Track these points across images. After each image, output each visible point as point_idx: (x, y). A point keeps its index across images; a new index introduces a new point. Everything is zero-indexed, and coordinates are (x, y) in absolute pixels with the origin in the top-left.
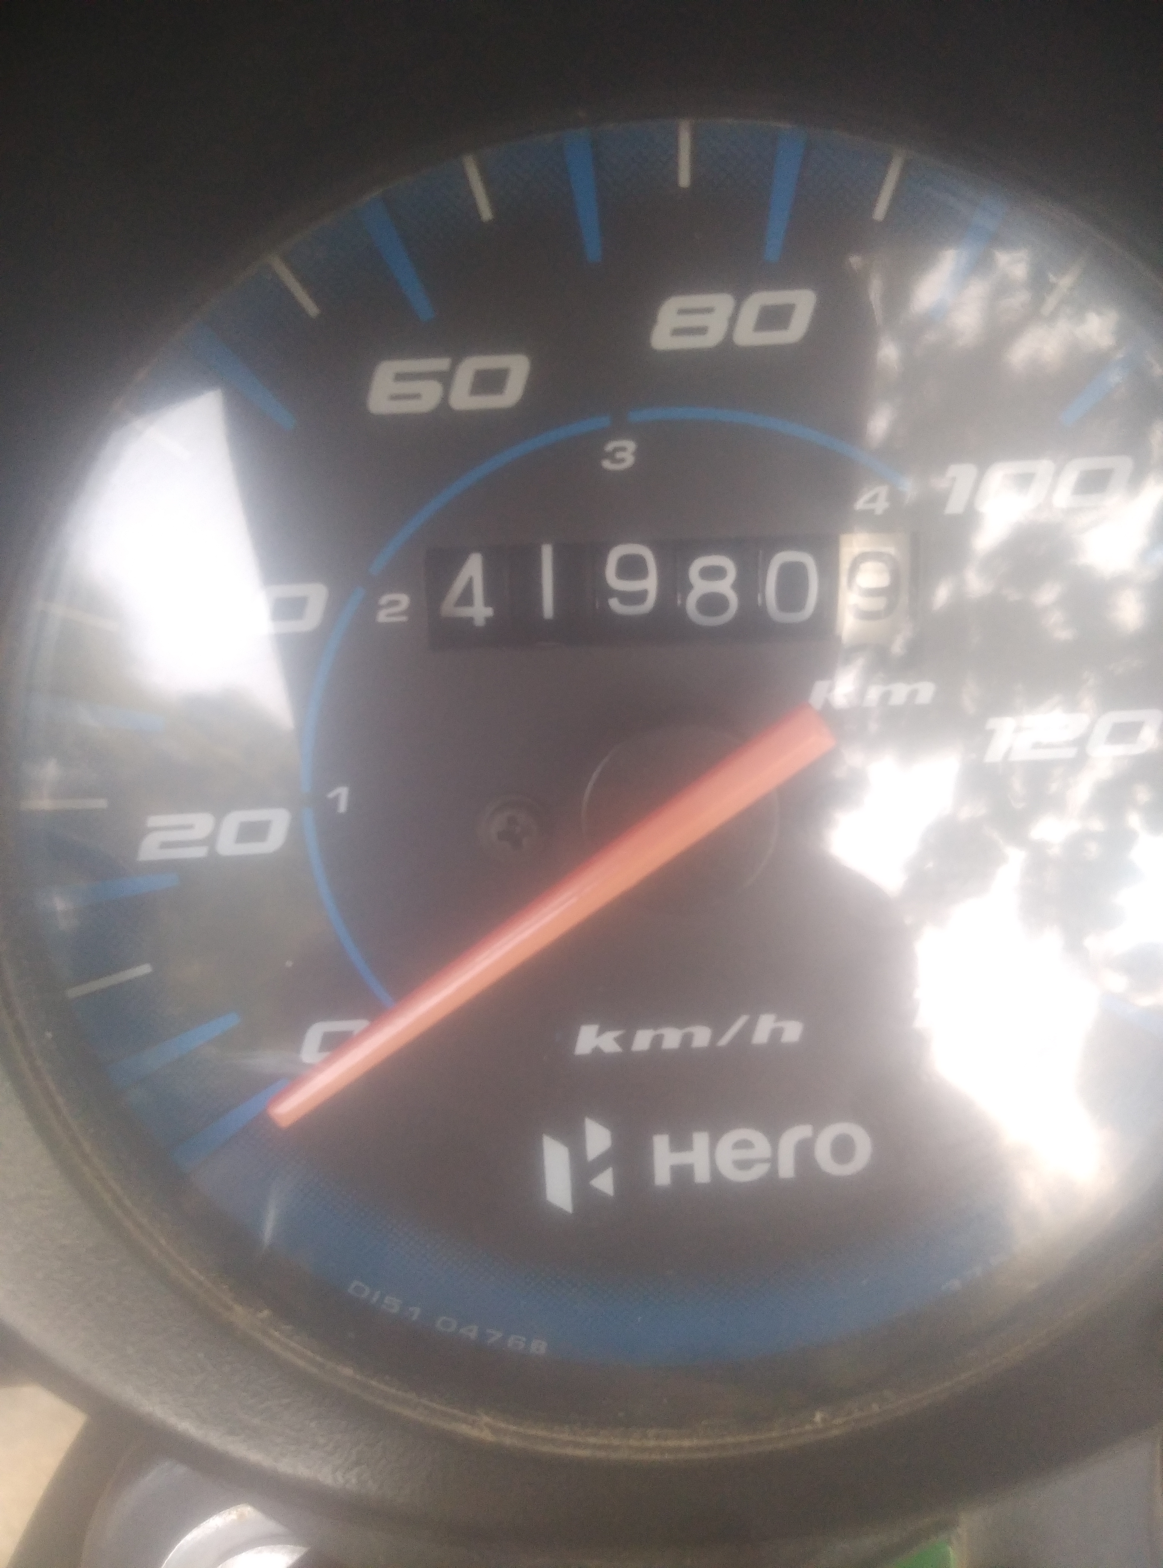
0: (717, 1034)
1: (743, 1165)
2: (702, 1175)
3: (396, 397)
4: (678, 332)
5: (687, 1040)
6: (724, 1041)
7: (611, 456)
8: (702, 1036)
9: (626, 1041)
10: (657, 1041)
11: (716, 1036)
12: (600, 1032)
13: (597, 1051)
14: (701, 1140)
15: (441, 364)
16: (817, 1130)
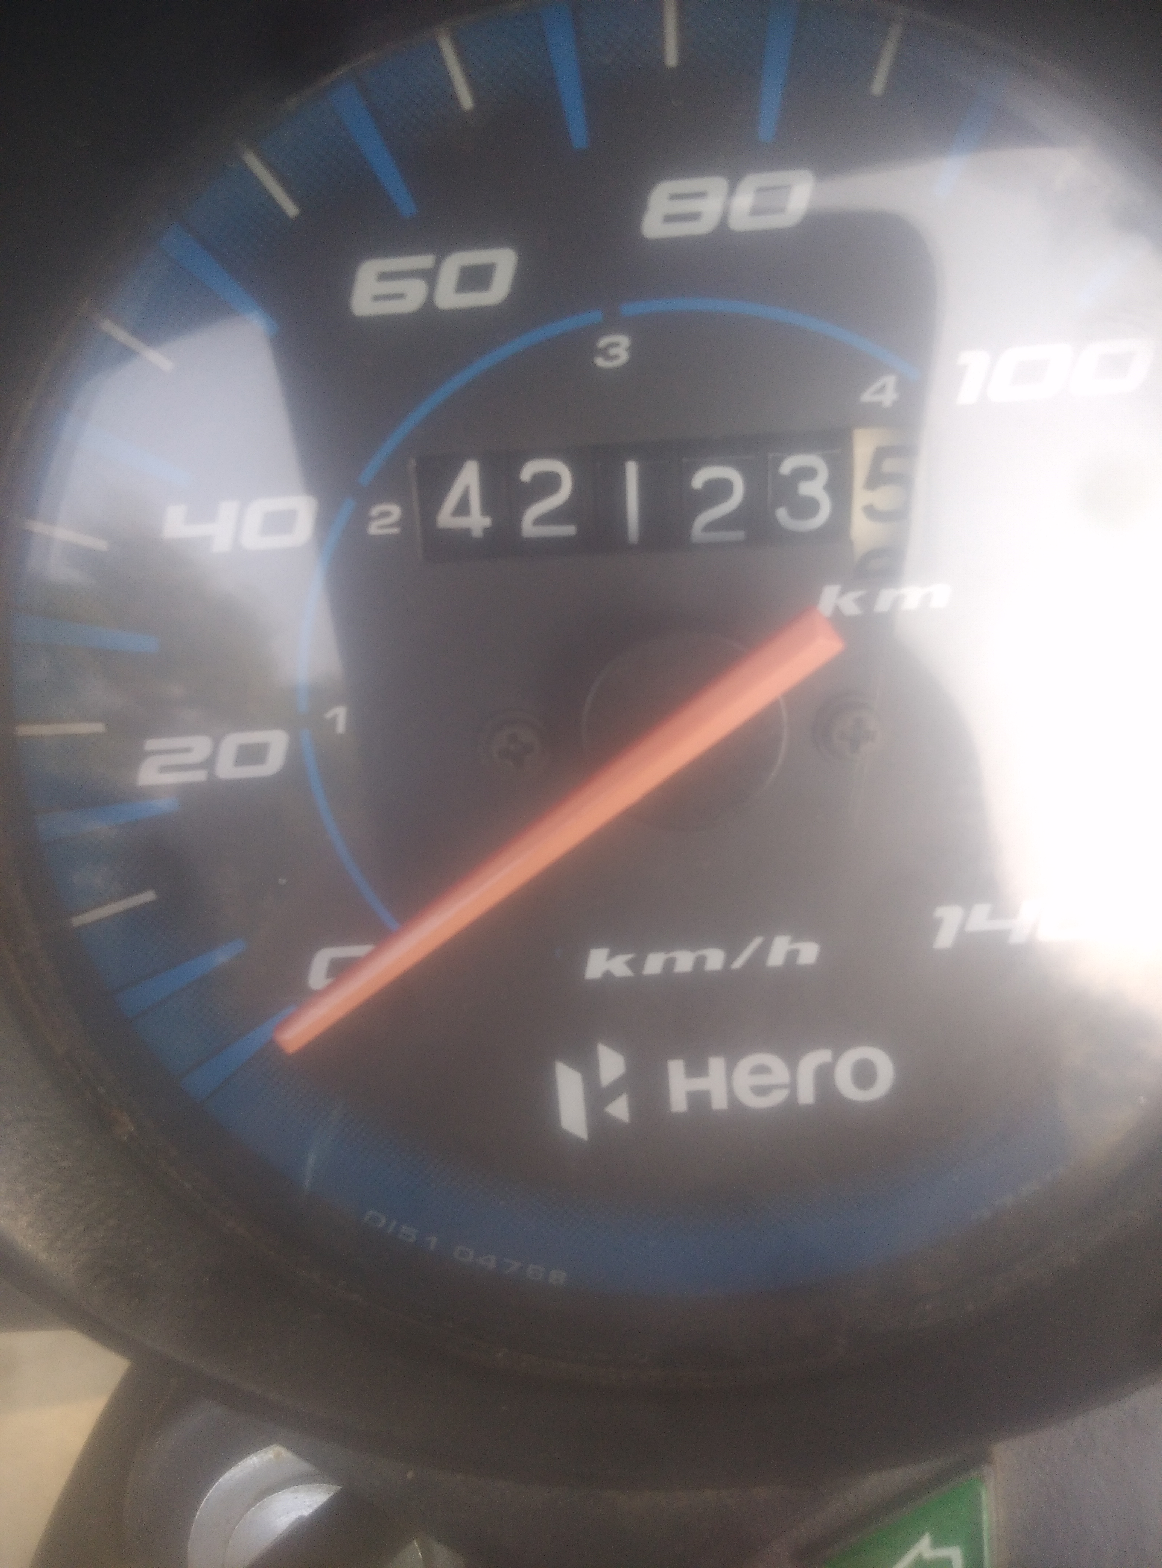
0: (731, 955)
1: (761, 1091)
2: (719, 1102)
3: (379, 298)
4: (669, 219)
5: (700, 962)
6: (739, 963)
7: (604, 352)
8: (715, 959)
9: (636, 964)
10: (670, 964)
11: (731, 957)
12: (611, 956)
13: (608, 975)
14: (716, 1065)
15: (425, 261)
16: (837, 1055)
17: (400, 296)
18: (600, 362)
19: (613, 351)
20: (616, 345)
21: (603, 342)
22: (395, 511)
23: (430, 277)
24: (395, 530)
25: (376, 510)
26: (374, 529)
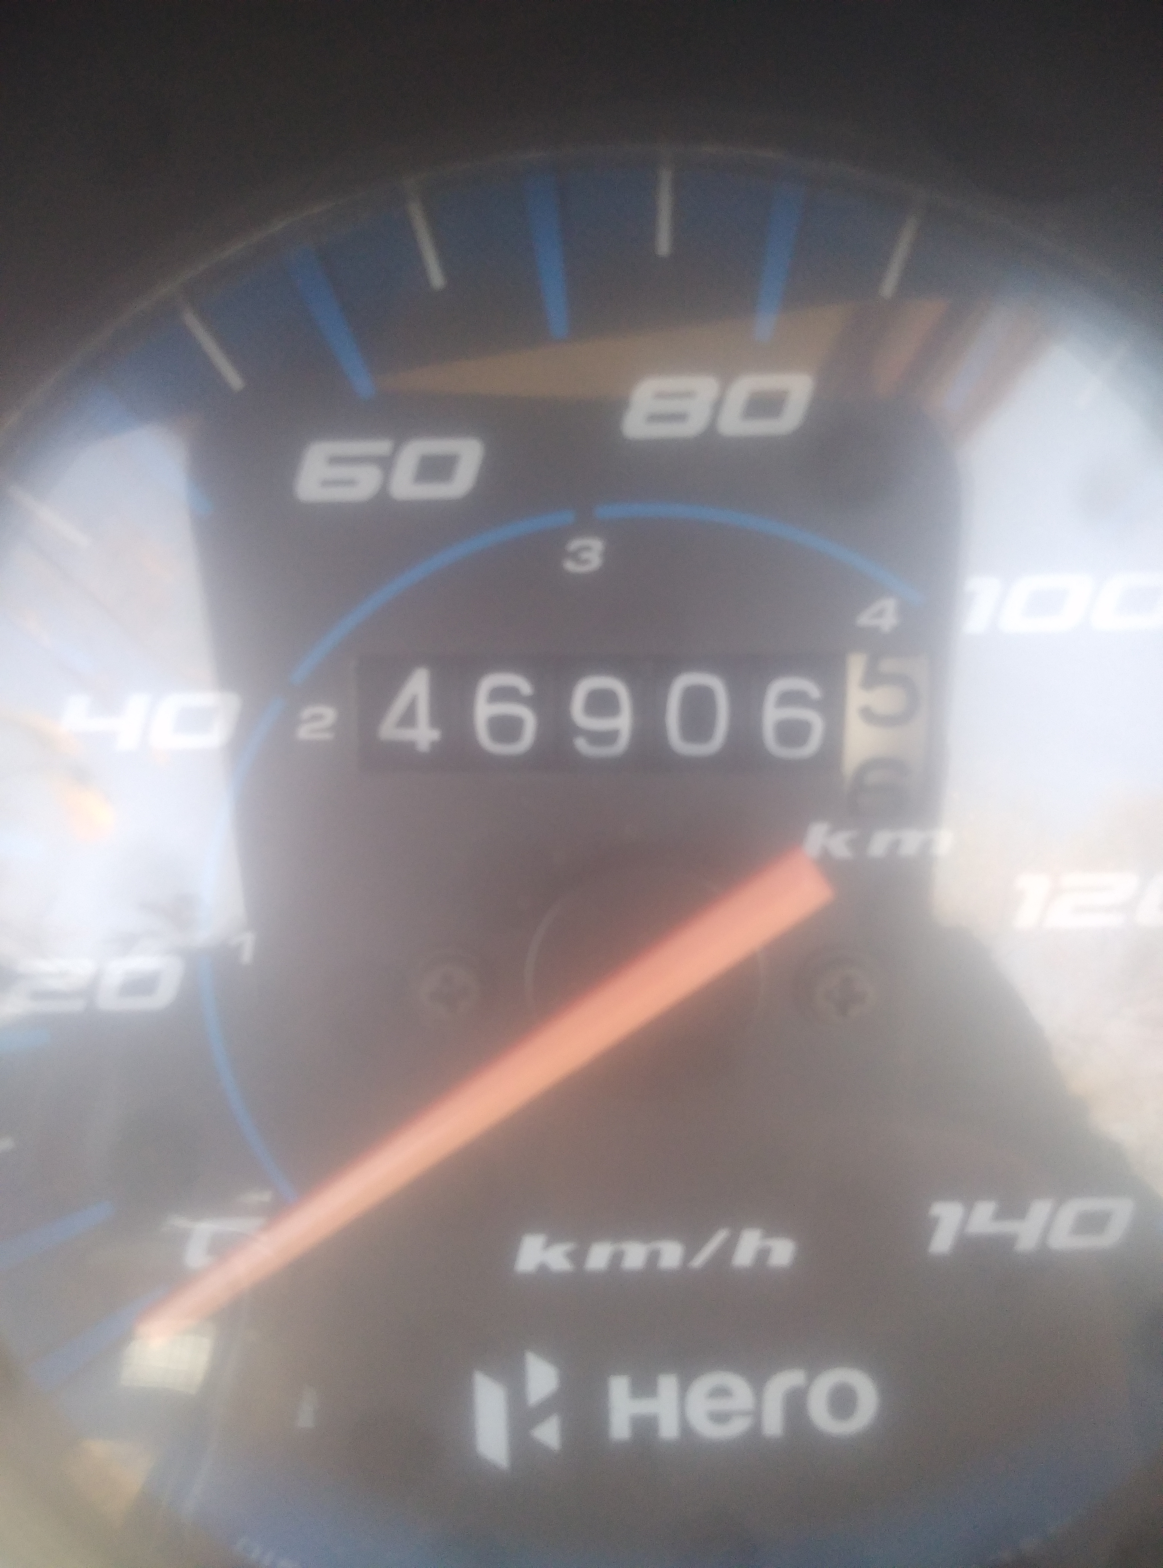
0: (691, 1251)
1: (720, 1418)
2: (669, 1429)
3: (327, 483)
4: (655, 418)
5: (653, 1257)
6: (700, 1260)
7: (575, 556)
9: (578, 1257)
10: (617, 1258)
11: (690, 1254)
12: (549, 1244)
13: (543, 1270)
14: (668, 1384)
15: (381, 446)
16: (811, 1378)
17: (350, 483)
18: (570, 566)
19: (585, 555)
20: (588, 549)
21: (574, 544)
22: (329, 714)
23: (386, 464)
24: (327, 736)
25: (308, 712)
26: (305, 733)
